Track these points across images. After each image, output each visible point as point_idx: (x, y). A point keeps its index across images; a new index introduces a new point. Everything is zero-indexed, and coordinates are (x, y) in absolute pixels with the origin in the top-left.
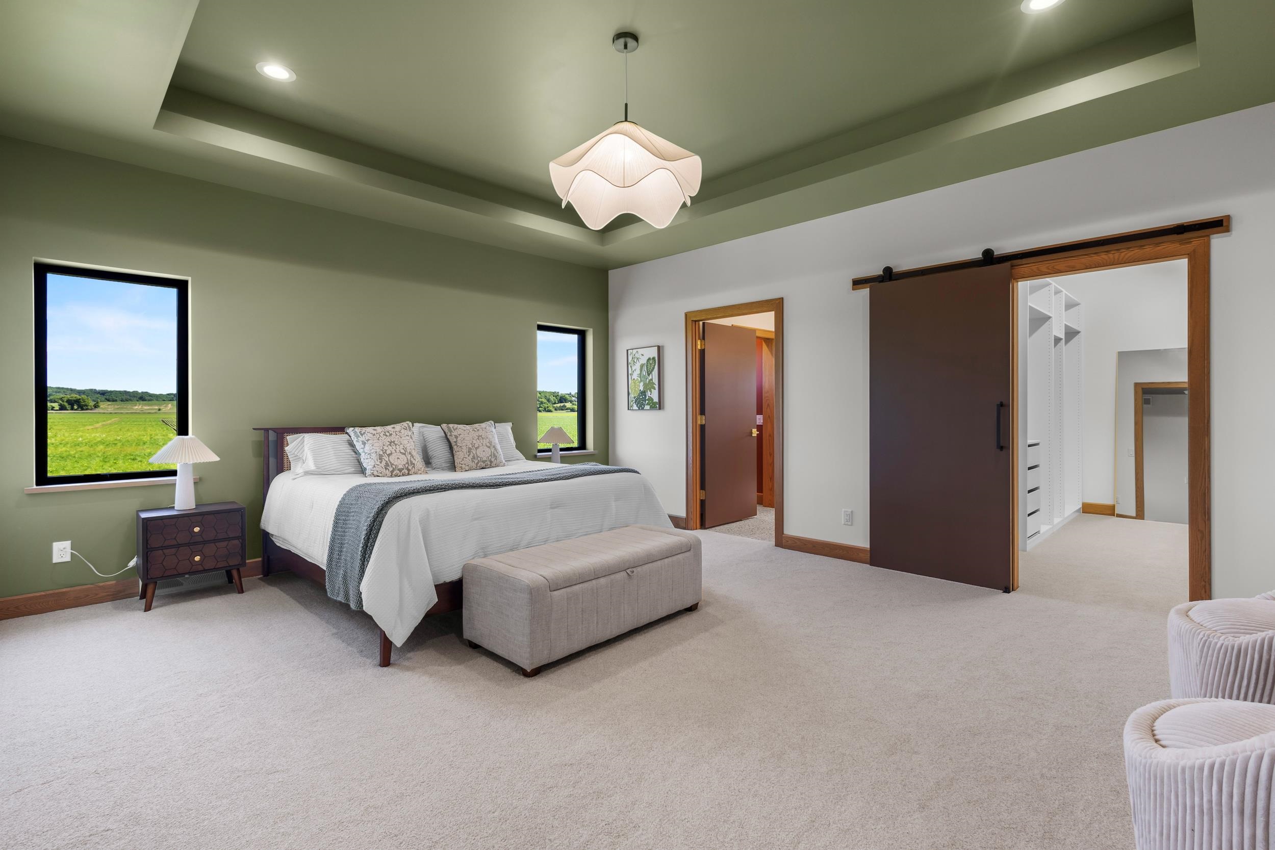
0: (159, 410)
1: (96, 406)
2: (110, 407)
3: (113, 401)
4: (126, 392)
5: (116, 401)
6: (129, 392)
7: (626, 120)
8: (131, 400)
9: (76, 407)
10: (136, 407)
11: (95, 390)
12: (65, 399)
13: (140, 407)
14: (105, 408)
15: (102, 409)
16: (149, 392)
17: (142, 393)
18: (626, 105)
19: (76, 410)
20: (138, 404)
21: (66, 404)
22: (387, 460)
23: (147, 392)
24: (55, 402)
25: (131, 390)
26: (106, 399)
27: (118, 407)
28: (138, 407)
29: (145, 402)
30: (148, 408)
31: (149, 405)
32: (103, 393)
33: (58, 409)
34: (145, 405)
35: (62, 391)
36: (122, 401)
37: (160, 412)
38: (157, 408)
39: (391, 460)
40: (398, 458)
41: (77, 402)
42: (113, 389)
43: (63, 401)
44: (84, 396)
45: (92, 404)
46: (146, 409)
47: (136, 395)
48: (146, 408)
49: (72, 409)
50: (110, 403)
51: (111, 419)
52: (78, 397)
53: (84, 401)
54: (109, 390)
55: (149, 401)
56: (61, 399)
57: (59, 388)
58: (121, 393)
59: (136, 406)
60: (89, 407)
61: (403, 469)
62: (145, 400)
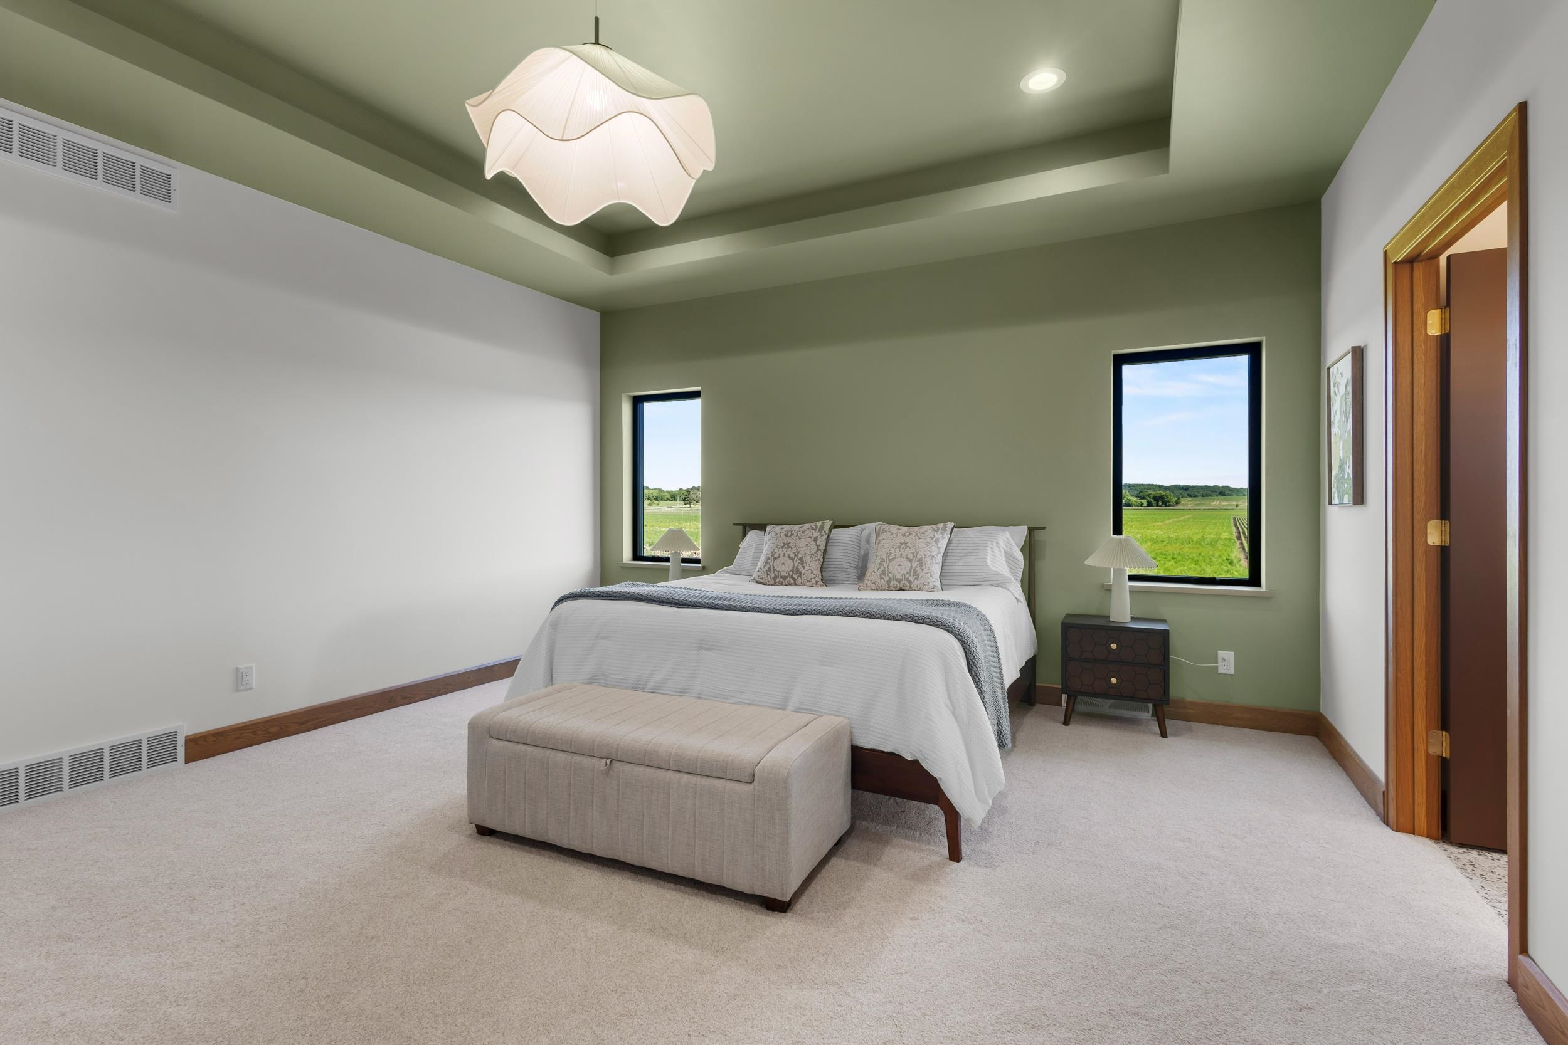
0: (1237, 506)
1: (1177, 503)
2: (1189, 503)
3: (1194, 497)
4: (1207, 487)
5: (1197, 496)
6: (1210, 487)
7: (597, 42)
8: (1210, 495)
9: (1160, 503)
10: (1214, 503)
11: (1179, 485)
12: (1152, 496)
13: (1218, 503)
14: (1186, 504)
15: (1183, 505)
16: (1230, 486)
17: (1223, 487)
18: (597, 19)
19: (1160, 506)
20: (1216, 500)
21: (1152, 500)
22: (771, 565)
23: (1227, 487)
24: (1144, 498)
25: (1211, 484)
26: (1188, 495)
27: (1198, 503)
28: (1216, 503)
29: (1224, 497)
30: (1226, 503)
31: (1227, 501)
32: (1186, 488)
33: (1146, 505)
34: (1223, 500)
35: (1152, 487)
36: (1203, 496)
37: (1238, 508)
38: (1234, 503)
39: (775, 564)
40: (783, 564)
41: (1162, 498)
42: (1195, 485)
43: (1150, 498)
44: (1168, 493)
45: (1174, 499)
46: (1223, 505)
47: (1216, 490)
48: (1224, 503)
49: (1157, 505)
50: (1190, 499)
51: (1184, 516)
52: (1163, 493)
53: (1167, 497)
54: (1191, 485)
55: (1229, 496)
56: (1148, 495)
57: (1149, 485)
58: (1202, 488)
59: (1214, 501)
60: (1171, 503)
61: (787, 578)
62: (1225, 495)
